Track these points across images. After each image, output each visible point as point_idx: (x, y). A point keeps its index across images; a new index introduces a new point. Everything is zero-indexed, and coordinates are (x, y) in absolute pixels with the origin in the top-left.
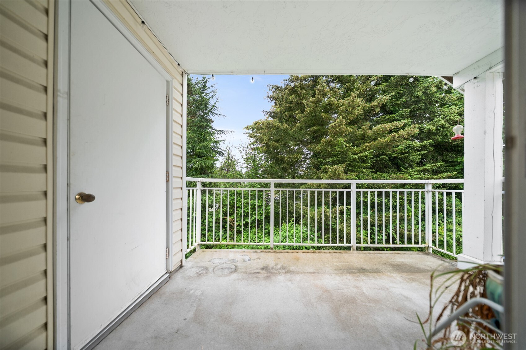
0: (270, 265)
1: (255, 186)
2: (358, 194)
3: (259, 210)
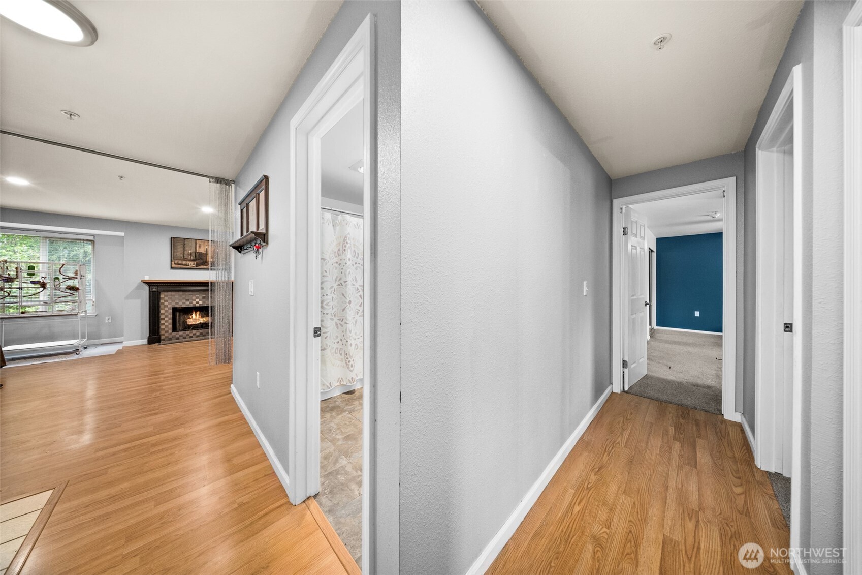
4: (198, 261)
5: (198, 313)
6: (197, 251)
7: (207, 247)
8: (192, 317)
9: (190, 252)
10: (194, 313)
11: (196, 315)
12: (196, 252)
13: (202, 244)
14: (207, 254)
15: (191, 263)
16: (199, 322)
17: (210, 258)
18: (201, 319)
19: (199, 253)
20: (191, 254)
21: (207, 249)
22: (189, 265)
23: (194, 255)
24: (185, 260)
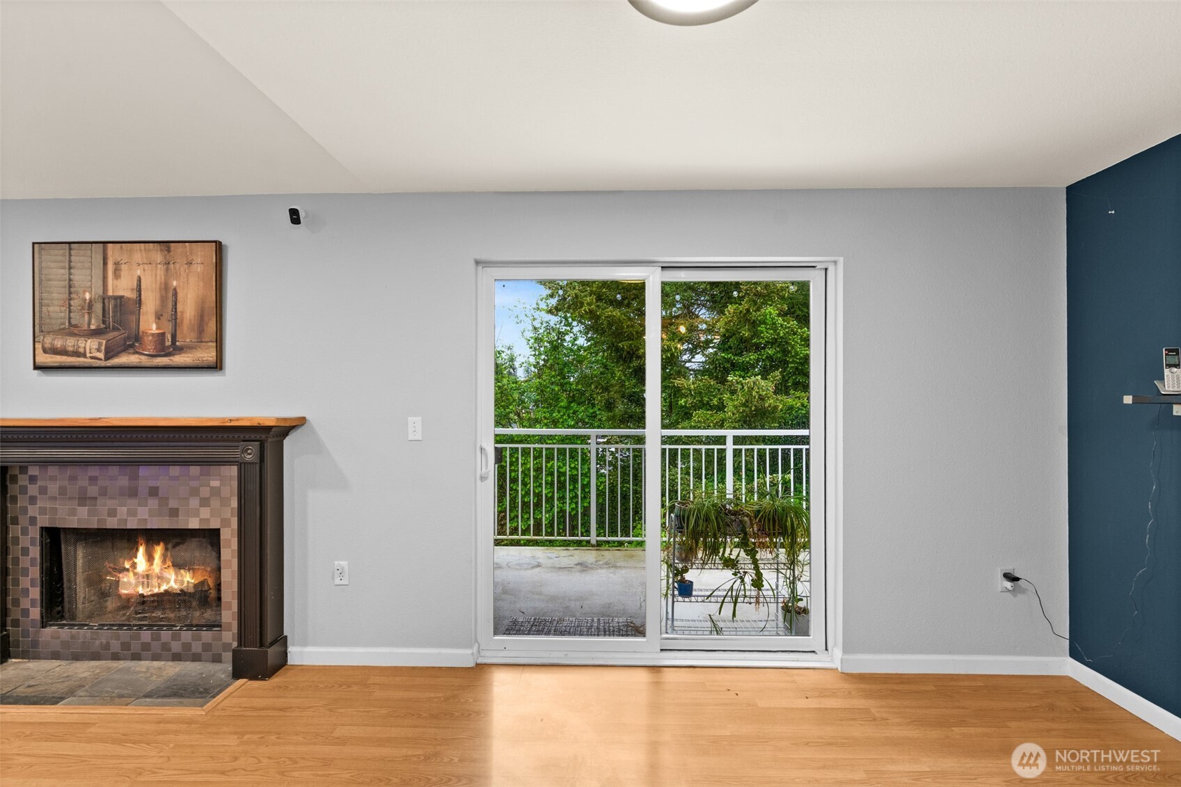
0: (588, 562)
1: (561, 420)
2: (737, 453)
3: (572, 487)
4: (111, 335)
5: (159, 551)
6: (110, 293)
7: (139, 272)
8: (134, 565)
9: (87, 296)
10: (142, 550)
11: (150, 558)
12: (104, 298)
13: (125, 258)
14: (139, 302)
15: (92, 346)
16: (164, 587)
17: (152, 318)
18: (171, 575)
19: (116, 298)
20: (90, 305)
21: (139, 280)
22: (84, 355)
23: (98, 307)
24: (74, 335)
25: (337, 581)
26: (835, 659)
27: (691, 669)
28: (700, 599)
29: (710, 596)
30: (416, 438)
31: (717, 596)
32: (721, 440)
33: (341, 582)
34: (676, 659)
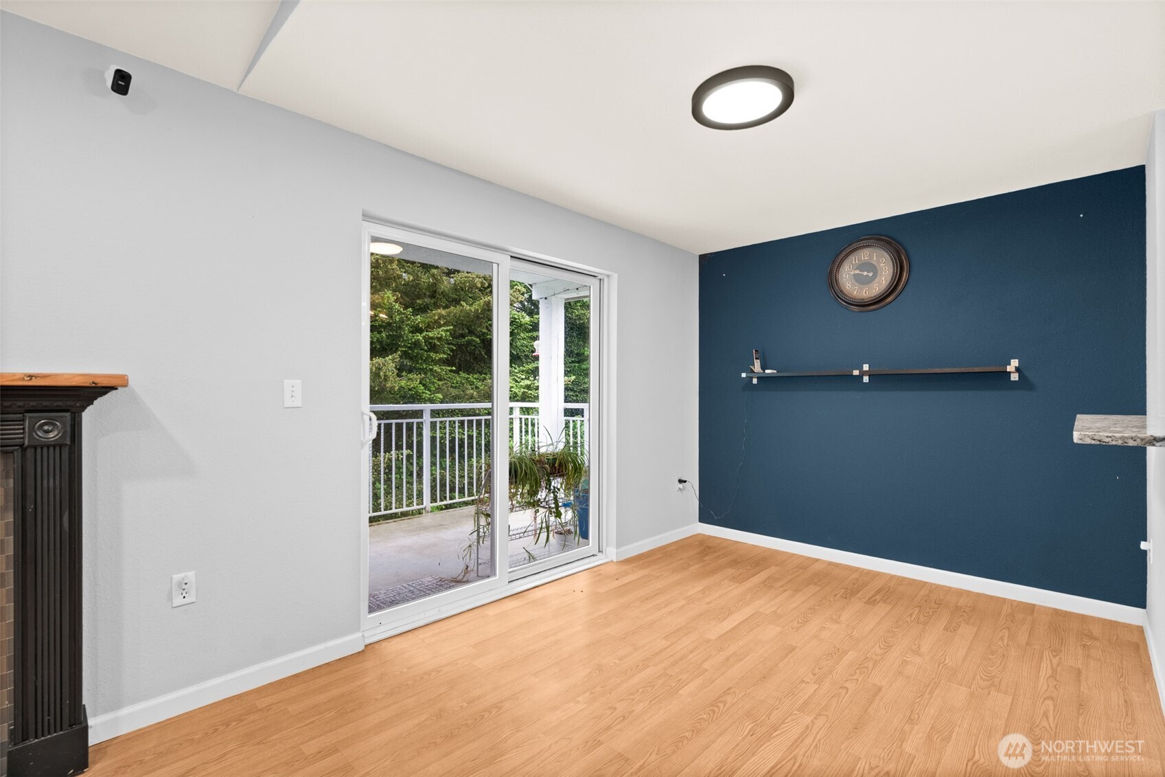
25: (178, 600)
26: (612, 554)
27: (537, 589)
28: (518, 536)
29: (525, 532)
30: (295, 405)
31: (530, 531)
32: (418, 414)
33: (185, 601)
34: (521, 585)
